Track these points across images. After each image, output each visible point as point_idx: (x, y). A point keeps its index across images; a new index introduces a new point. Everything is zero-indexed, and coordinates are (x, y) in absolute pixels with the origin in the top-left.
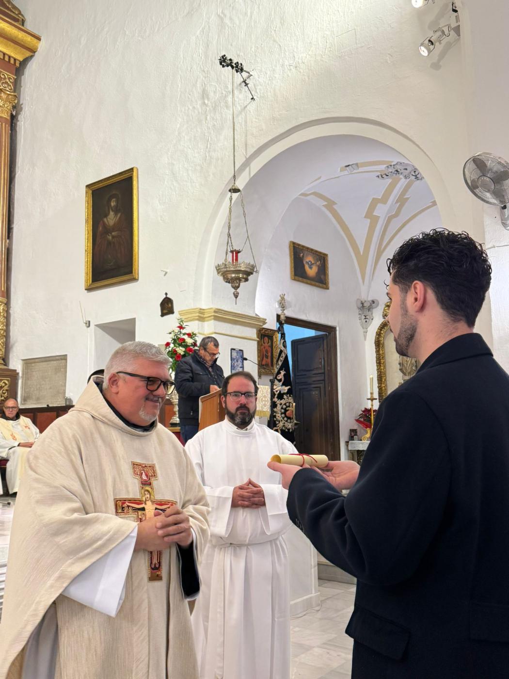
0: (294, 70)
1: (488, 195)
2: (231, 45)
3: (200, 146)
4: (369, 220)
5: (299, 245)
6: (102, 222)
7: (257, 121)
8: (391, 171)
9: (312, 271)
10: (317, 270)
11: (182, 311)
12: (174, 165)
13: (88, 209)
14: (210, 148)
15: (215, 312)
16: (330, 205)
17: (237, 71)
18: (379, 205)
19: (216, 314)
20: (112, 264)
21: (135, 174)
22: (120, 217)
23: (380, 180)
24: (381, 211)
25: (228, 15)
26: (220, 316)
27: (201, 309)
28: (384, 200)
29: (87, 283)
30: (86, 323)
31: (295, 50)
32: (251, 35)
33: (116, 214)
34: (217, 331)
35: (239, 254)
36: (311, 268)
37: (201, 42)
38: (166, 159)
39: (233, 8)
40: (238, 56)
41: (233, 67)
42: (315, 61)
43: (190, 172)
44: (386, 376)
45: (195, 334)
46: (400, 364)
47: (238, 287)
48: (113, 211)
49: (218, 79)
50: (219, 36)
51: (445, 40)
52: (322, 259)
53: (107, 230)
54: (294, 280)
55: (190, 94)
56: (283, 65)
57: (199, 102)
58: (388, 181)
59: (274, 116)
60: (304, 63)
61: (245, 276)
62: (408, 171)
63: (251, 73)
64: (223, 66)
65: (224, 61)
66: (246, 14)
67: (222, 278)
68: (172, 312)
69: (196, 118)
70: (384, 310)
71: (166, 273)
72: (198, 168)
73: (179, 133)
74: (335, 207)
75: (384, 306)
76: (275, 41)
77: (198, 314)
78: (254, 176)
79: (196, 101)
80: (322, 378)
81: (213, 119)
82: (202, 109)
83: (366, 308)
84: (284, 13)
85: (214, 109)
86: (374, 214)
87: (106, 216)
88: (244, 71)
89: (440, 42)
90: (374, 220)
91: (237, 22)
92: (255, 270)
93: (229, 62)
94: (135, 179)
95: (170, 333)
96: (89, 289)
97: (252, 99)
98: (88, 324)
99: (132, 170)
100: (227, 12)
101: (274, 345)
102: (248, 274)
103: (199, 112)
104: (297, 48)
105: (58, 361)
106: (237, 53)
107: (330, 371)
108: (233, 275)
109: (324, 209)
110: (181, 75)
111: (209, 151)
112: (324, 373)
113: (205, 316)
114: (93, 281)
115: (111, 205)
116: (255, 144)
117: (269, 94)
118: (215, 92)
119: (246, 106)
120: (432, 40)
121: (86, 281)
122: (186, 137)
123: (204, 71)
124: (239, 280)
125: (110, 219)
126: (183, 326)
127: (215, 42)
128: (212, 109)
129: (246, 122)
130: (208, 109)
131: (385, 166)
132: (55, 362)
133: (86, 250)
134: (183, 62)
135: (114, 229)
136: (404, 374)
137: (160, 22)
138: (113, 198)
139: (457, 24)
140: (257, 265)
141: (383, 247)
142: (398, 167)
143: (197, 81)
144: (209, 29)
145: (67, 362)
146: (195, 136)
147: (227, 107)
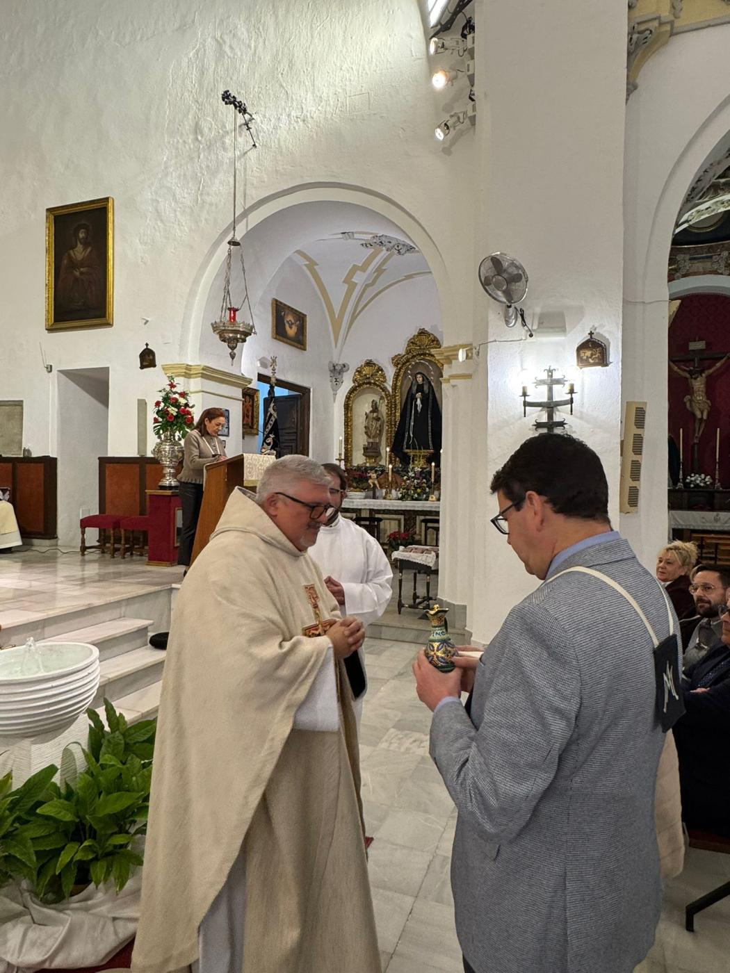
0: (301, 123)
1: (500, 293)
2: (231, 79)
3: (190, 186)
4: (346, 286)
5: (281, 303)
6: (66, 254)
7: (258, 170)
8: (375, 241)
9: (292, 331)
10: (296, 330)
11: (166, 365)
12: (158, 202)
13: (49, 236)
14: (202, 191)
15: (203, 369)
16: (312, 265)
17: (240, 112)
18: (358, 272)
19: (204, 372)
20: (80, 304)
21: (110, 204)
22: (90, 252)
23: (363, 249)
24: (359, 278)
25: (228, 41)
26: (209, 374)
27: (188, 365)
28: (363, 268)
29: (48, 321)
30: (47, 368)
31: (304, 101)
32: (254, 73)
33: (85, 248)
34: (204, 390)
35: (237, 313)
36: (291, 328)
37: (194, 66)
38: (149, 194)
39: (234, 36)
40: (239, 93)
41: (236, 107)
42: (325, 118)
43: (178, 214)
44: (352, 438)
45: (187, 394)
46: (365, 427)
47: (235, 348)
48: (81, 243)
49: (214, 114)
50: (216, 64)
51: (459, 127)
52: (301, 318)
53: (73, 265)
54: (276, 338)
55: (180, 125)
56: (289, 116)
57: (191, 137)
58: (371, 250)
59: (277, 168)
60: (313, 118)
61: (243, 337)
62: (391, 245)
63: (253, 116)
64: (226, 103)
65: (228, 97)
66: (249, 46)
67: (218, 336)
68: (155, 366)
69: (187, 154)
70: (355, 375)
71: (147, 321)
72: (188, 210)
73: (166, 168)
74: (316, 267)
75: (355, 371)
76: (281, 86)
77: (184, 371)
78: (252, 229)
79: (187, 135)
80: (295, 438)
81: (208, 159)
82: (194, 145)
83: (337, 371)
84: (293, 56)
85: (209, 148)
86: (353, 280)
87: (73, 247)
88: (248, 113)
89: (454, 127)
90: (352, 286)
91: (239, 53)
92: (253, 331)
93: (232, 100)
94: (110, 210)
95: (160, 391)
96: (50, 330)
97: (254, 145)
98: (50, 369)
99: (107, 199)
100: (225, 37)
101: (255, 405)
102: (247, 334)
103: (190, 148)
104: (306, 100)
105: (11, 407)
106: (237, 90)
107: (302, 431)
108: (231, 335)
109: (305, 268)
110: (169, 101)
111: (202, 194)
112: (296, 433)
113: (192, 372)
114: (55, 321)
115: (78, 236)
116: (255, 195)
117: (273, 145)
118: (210, 129)
119: (246, 152)
120: (448, 124)
121: (47, 320)
122: (174, 173)
123: (197, 101)
124: (237, 340)
125: (78, 252)
126: (174, 384)
127: (211, 70)
128: (206, 147)
129: (245, 169)
130: (201, 146)
131: (371, 236)
132: (7, 407)
133: (46, 285)
134: (172, 85)
135: (82, 264)
136: (369, 436)
137: (143, 30)
138: (83, 228)
139: (474, 114)
140: (255, 325)
141: (358, 311)
142: (383, 239)
143: (189, 111)
144: (205, 54)
145: (22, 409)
146: (185, 175)
147: (225, 149)
